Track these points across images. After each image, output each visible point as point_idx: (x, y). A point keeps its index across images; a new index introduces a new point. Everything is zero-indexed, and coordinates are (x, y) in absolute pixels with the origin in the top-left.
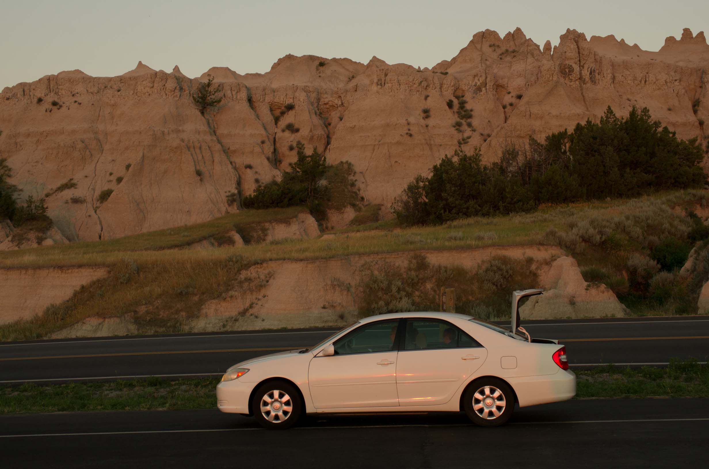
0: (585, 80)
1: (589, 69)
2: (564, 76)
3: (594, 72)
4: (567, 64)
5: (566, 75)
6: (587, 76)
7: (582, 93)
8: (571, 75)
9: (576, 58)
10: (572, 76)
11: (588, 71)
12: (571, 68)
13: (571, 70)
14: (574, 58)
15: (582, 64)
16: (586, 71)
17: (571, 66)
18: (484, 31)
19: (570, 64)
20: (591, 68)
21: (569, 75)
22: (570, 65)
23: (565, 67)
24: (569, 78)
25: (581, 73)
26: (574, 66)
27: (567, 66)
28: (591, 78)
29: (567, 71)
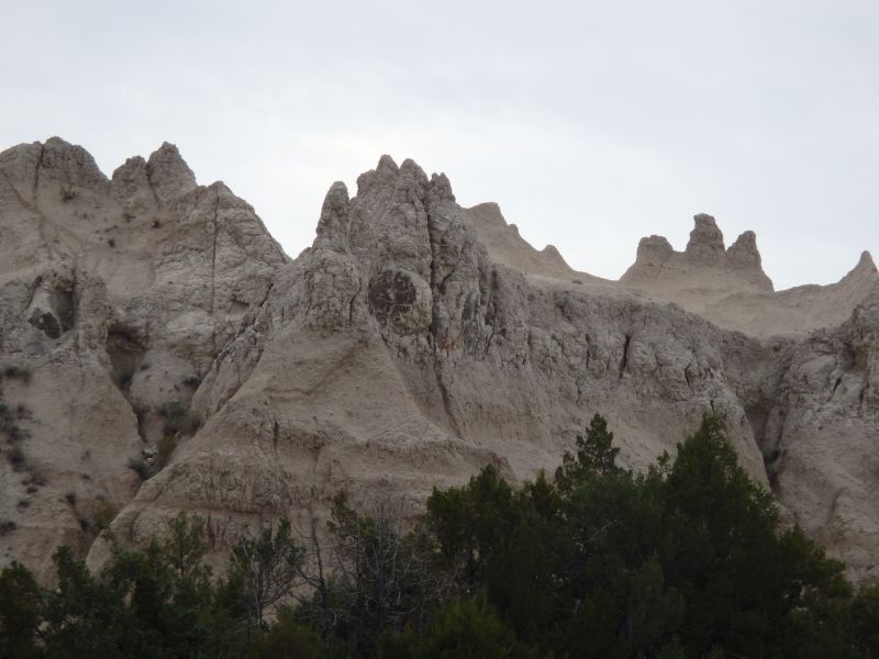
0: (447, 336)
1: (463, 299)
2: (379, 314)
3: (476, 312)
4: (391, 272)
5: (388, 309)
6: (454, 323)
7: (439, 378)
8: (405, 310)
9: (422, 254)
10: (408, 314)
11: (458, 305)
12: (407, 288)
13: (406, 294)
14: (417, 254)
15: (439, 279)
16: (453, 304)
17: (407, 279)
18: (43, 142)
19: (404, 272)
20: (469, 296)
21: (399, 309)
22: (402, 276)
23: (385, 281)
24: (398, 319)
25: (435, 309)
26: (415, 278)
27: (393, 278)
28: (466, 331)
29: (392, 296)
